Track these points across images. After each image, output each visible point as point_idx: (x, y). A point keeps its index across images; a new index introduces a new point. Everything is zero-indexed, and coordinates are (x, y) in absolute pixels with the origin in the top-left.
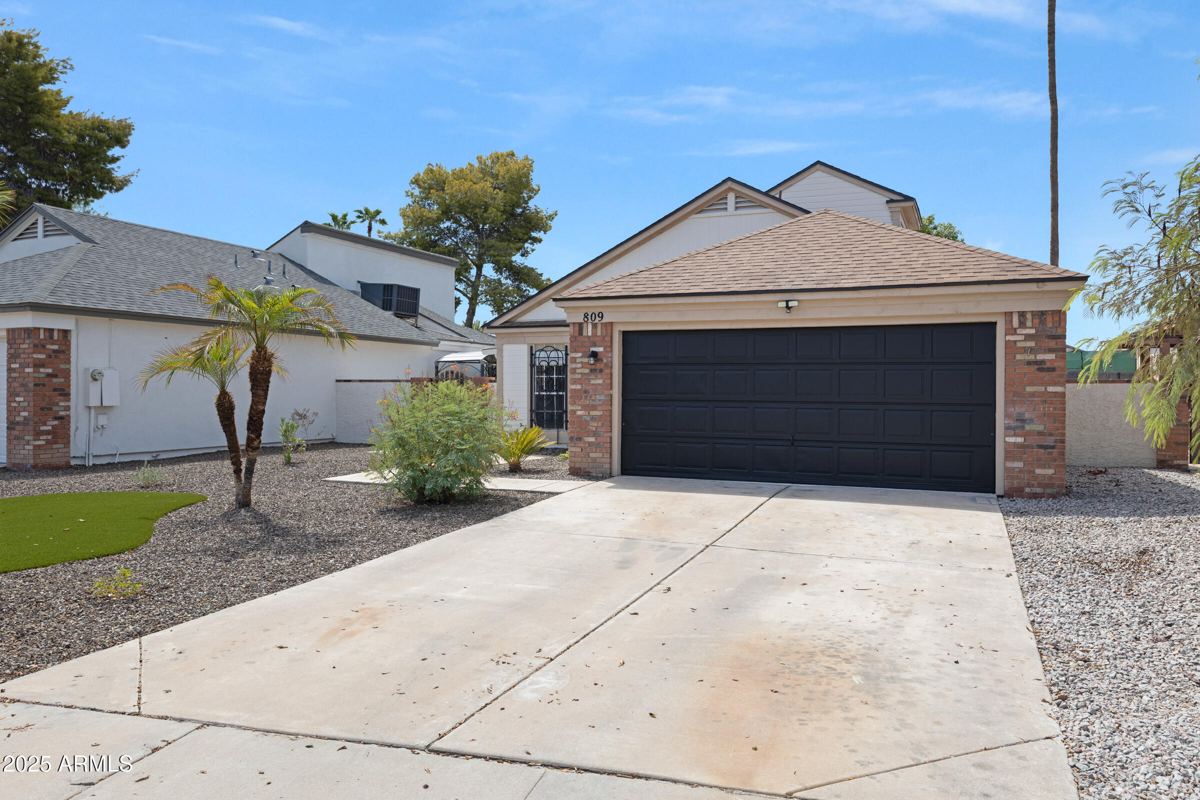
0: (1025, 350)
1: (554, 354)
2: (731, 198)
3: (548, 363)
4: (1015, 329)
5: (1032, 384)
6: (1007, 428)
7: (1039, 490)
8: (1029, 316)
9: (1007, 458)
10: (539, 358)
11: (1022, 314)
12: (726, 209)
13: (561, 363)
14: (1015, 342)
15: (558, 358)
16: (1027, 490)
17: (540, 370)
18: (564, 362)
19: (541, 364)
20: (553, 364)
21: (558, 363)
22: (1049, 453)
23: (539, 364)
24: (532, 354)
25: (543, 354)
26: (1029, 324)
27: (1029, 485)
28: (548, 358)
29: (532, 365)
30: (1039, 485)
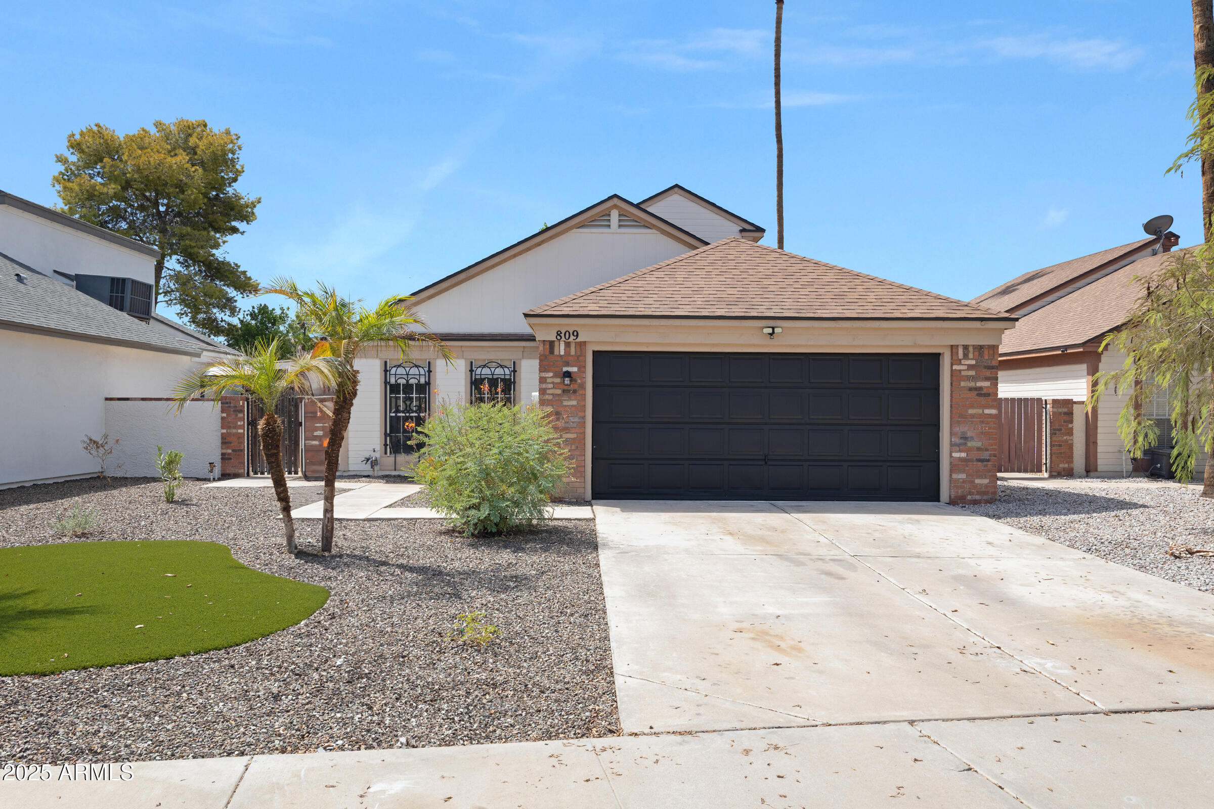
0: (968, 378)
1: (414, 371)
2: (615, 216)
3: (407, 381)
4: (960, 360)
5: (972, 407)
6: (952, 445)
7: (978, 497)
8: (971, 349)
9: (952, 471)
10: (395, 375)
11: (966, 347)
12: (609, 226)
13: (422, 381)
14: (960, 371)
15: (420, 375)
16: (969, 497)
17: (395, 388)
18: (427, 380)
19: (399, 381)
20: (413, 381)
21: (419, 381)
22: (986, 466)
23: (396, 381)
24: (386, 371)
25: (401, 371)
26: (971, 356)
27: (970, 493)
28: (407, 375)
29: (386, 383)
30: (979, 493)
